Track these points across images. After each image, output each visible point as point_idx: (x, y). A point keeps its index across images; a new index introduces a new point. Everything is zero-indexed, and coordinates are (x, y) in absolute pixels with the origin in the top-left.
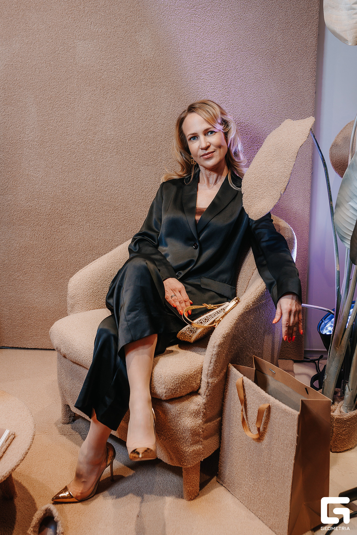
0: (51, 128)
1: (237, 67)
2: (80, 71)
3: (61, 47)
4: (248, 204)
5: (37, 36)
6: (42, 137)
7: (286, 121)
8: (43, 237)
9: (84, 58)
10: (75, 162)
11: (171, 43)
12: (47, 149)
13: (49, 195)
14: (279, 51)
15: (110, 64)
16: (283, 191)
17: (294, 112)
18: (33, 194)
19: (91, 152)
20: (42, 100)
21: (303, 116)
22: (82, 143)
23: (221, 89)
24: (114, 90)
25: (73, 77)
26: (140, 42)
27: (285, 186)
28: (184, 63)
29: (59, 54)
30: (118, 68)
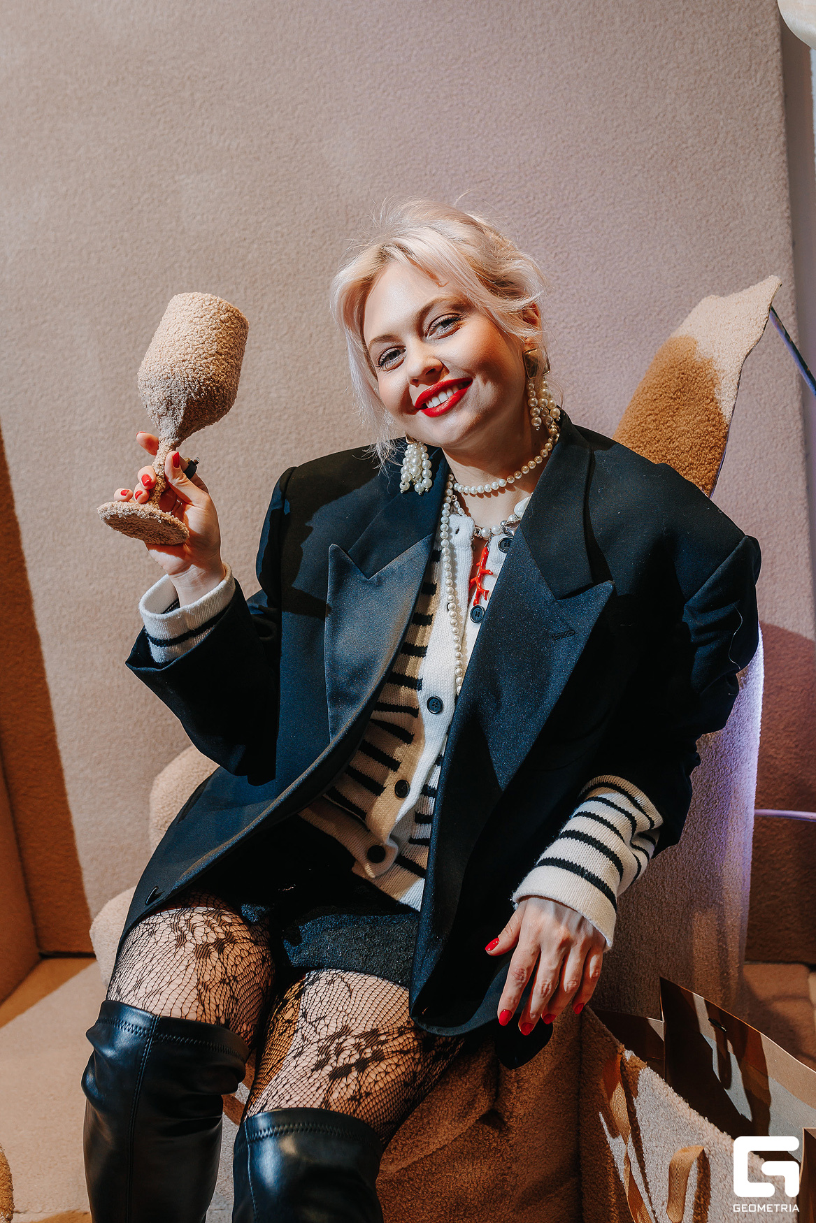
2: (195, 247)
7: (704, 301)
9: (200, 216)
12: (129, 446)
14: (684, 146)
15: (264, 224)
19: (236, 444)
20: (108, 328)
24: (280, 287)
26: (334, 164)
29: (140, 212)
30: (285, 230)
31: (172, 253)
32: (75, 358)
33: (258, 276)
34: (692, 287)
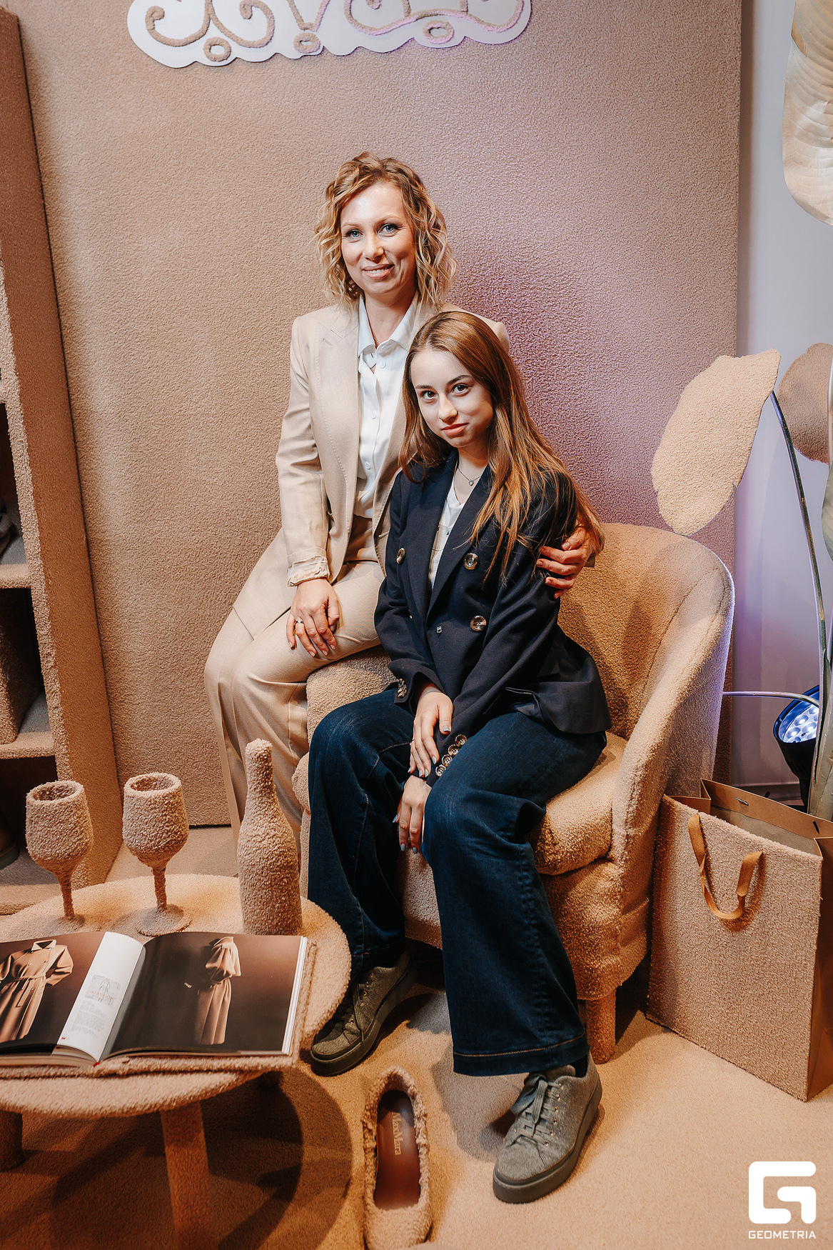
0: (243, 388)
1: (596, 265)
3: (264, 237)
4: (671, 509)
5: (217, 217)
6: (224, 407)
7: (720, 358)
8: (224, 600)
9: (307, 256)
11: (474, 225)
12: (234, 428)
13: (238, 517)
16: (738, 480)
17: (700, 343)
18: (205, 516)
23: (566, 305)
27: (741, 472)
28: (499, 261)
32: (194, 358)
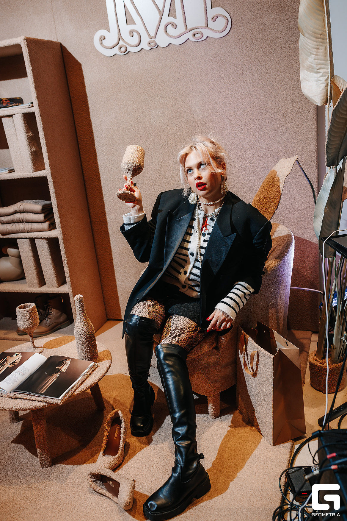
2: (154, 130)
7: (282, 159)
9: (156, 121)
10: (153, 192)
14: (288, 108)
15: (173, 124)
19: (164, 184)
21: (309, 153)
22: (158, 178)
24: (177, 142)
25: (150, 134)
26: (193, 108)
29: (140, 119)
30: (179, 126)
31: (148, 131)
32: (121, 159)
33: (171, 138)
34: (289, 147)
